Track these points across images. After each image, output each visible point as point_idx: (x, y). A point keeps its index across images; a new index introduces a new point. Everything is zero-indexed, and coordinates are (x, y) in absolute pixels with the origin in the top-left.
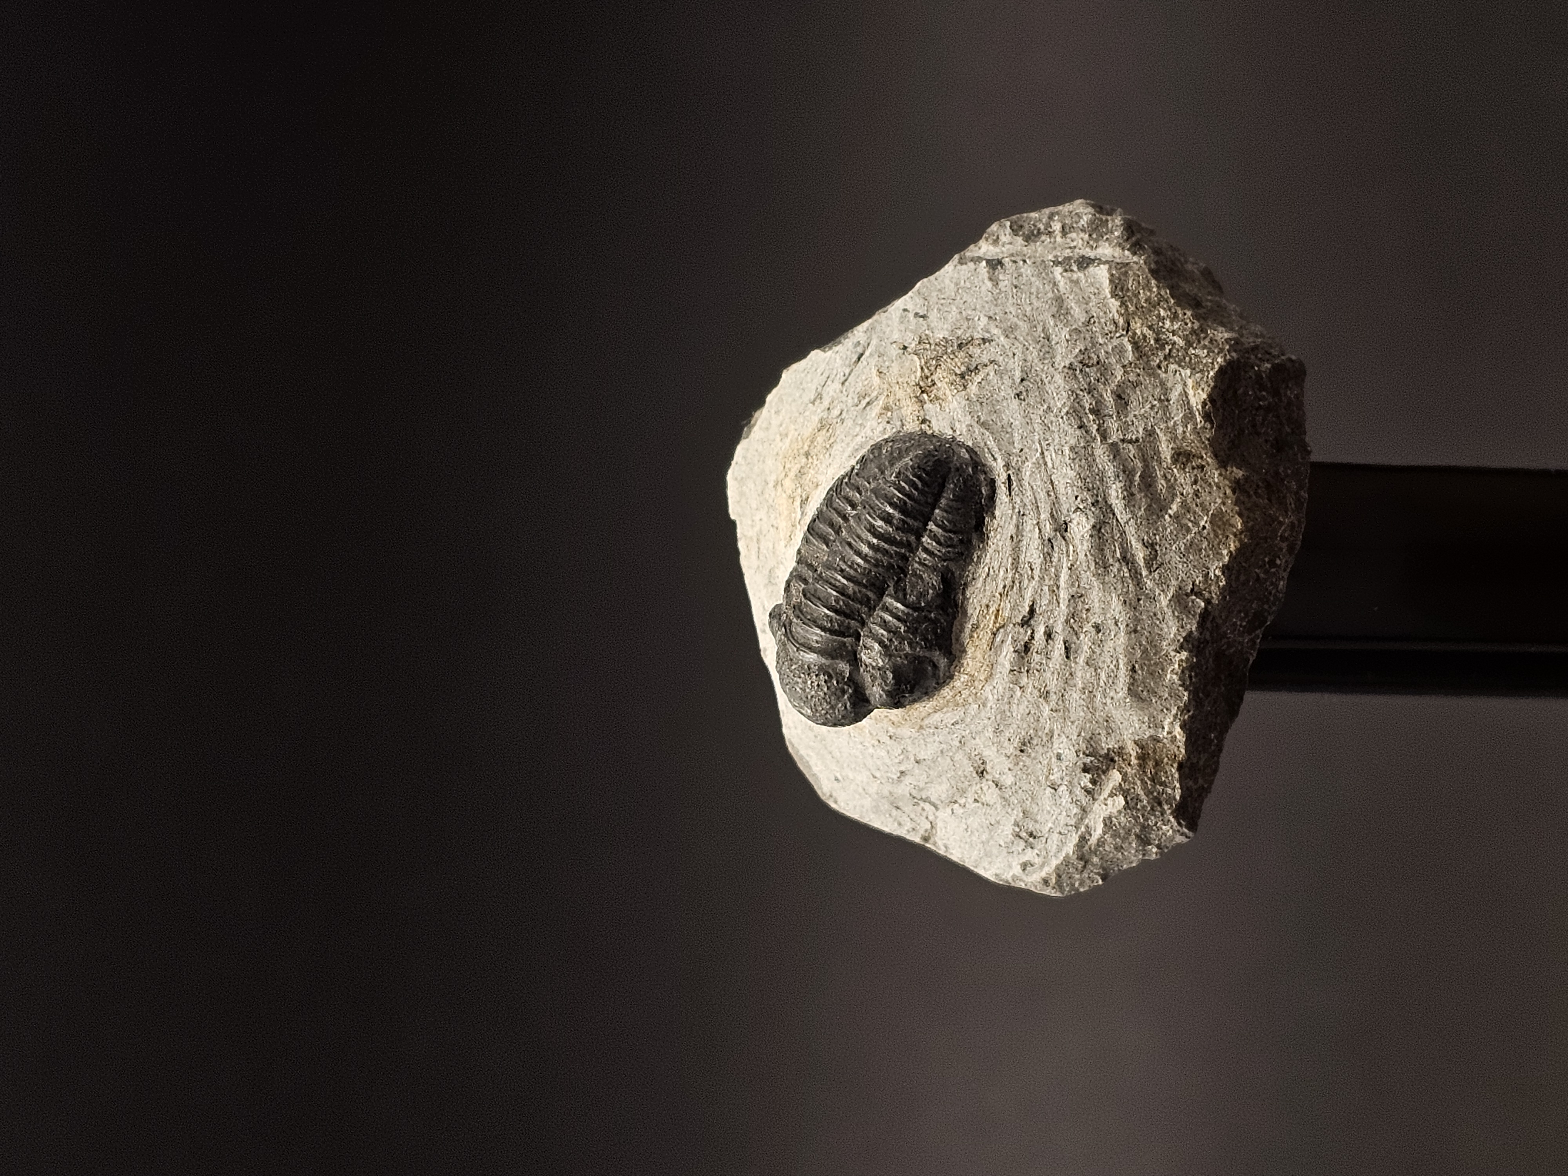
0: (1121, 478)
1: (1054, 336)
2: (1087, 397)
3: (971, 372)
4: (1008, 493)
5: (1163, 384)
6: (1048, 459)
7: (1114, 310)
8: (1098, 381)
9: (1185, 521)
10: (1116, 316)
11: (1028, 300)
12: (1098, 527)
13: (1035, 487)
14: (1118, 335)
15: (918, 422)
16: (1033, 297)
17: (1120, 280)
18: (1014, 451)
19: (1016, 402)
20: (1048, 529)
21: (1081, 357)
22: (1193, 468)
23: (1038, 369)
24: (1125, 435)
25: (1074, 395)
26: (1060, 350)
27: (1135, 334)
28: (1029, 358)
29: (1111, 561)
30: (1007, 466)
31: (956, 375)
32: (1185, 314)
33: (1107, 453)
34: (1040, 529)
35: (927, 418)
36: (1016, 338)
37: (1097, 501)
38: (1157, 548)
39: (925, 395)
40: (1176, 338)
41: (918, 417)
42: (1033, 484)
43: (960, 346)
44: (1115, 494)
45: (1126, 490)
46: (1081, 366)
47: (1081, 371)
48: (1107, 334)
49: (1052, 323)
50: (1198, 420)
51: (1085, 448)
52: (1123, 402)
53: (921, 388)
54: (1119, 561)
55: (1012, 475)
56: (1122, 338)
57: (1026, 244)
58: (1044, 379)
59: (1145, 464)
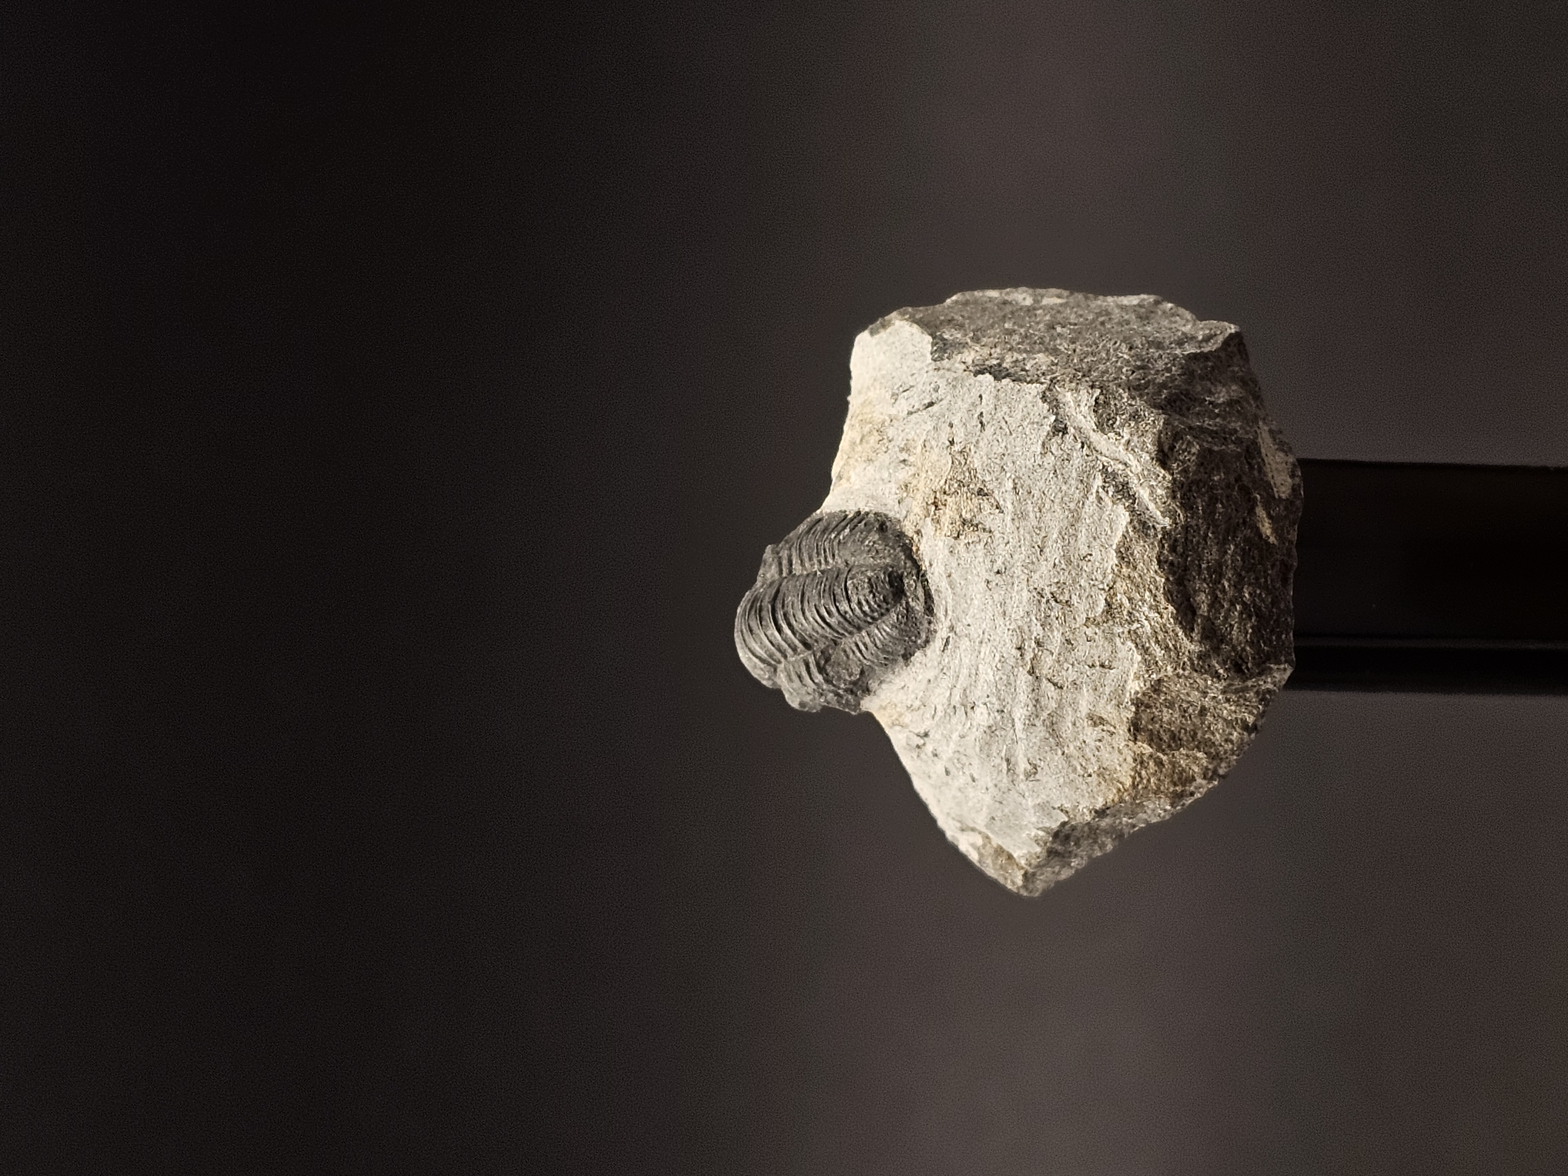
0: (1029, 709)
1: (1048, 550)
2: (1039, 627)
3: (972, 525)
4: (942, 649)
5: (1114, 651)
6: (983, 650)
7: (1111, 563)
8: (1057, 618)
9: (1075, 763)
10: (1109, 571)
11: (1053, 495)
12: (994, 728)
13: (963, 661)
14: (1101, 586)
15: (914, 528)
16: (1060, 495)
17: (1132, 540)
18: (964, 621)
19: (984, 585)
20: (956, 699)
21: (1054, 589)
22: (1103, 730)
23: (1016, 571)
24: (1054, 676)
25: (1029, 619)
26: (1044, 568)
27: (1115, 594)
28: (1016, 557)
29: (995, 754)
30: (952, 628)
31: (961, 516)
32: (1166, 608)
33: (1028, 684)
34: (951, 694)
35: (923, 532)
36: (1018, 528)
37: (1003, 711)
38: (1039, 769)
39: (933, 508)
40: (1146, 623)
41: (917, 524)
42: (963, 658)
43: (980, 492)
44: (1020, 713)
45: (1030, 720)
46: (1050, 596)
47: (1048, 601)
48: (1092, 580)
49: (1055, 536)
50: (1126, 700)
51: (1013, 667)
52: (1070, 646)
53: (935, 498)
54: (1002, 758)
55: (951, 639)
56: (1103, 592)
57: (1095, 428)
58: (1015, 585)
59: (1060, 706)
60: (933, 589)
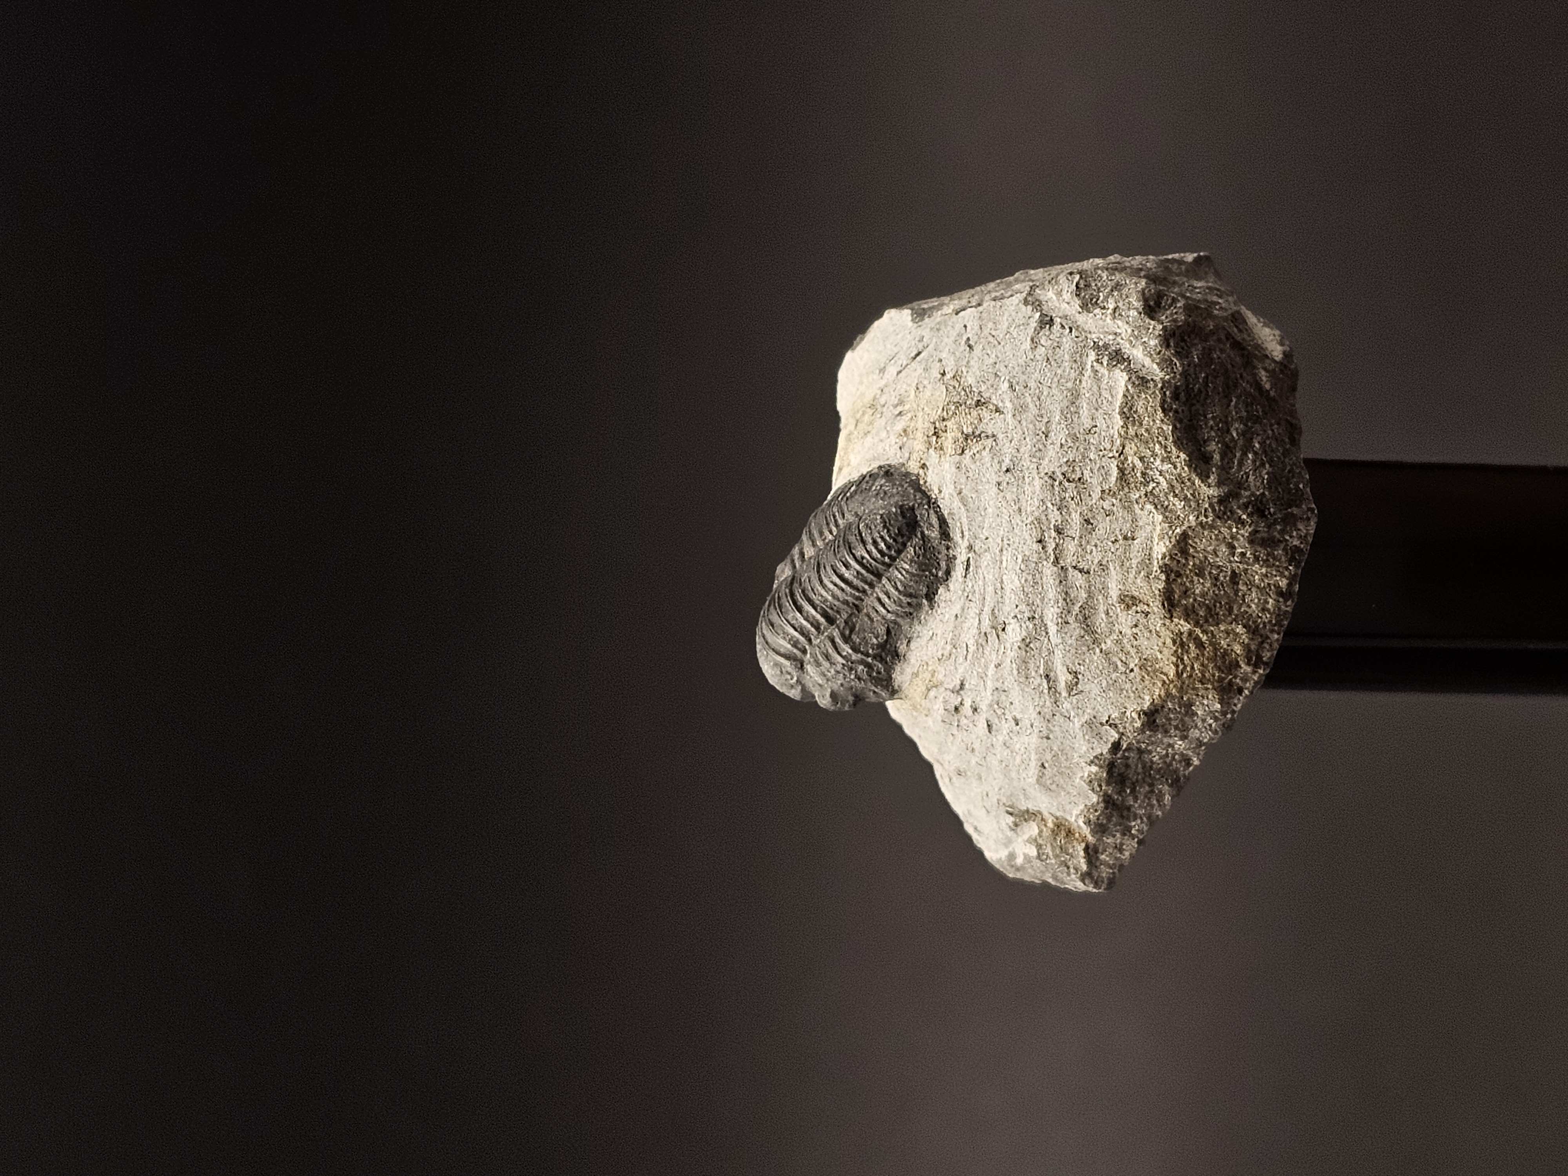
0: (1060, 605)
1: (1053, 434)
2: (1057, 513)
3: (974, 437)
4: (964, 575)
5: (1134, 520)
6: (1004, 558)
7: (1116, 428)
8: (1072, 499)
9: (1115, 659)
10: (1116, 436)
11: (1050, 381)
12: (1028, 640)
13: (986, 579)
14: (1111, 455)
15: (918, 464)
16: (1056, 380)
17: (1133, 397)
18: (981, 536)
19: (995, 489)
20: (986, 623)
21: (1065, 469)
22: (1137, 612)
23: (1025, 464)
24: (1079, 562)
25: (1045, 507)
26: (1052, 452)
27: (1126, 459)
28: (1022, 450)
29: (1033, 674)
30: (970, 548)
31: (963, 433)
32: (1178, 457)
33: (1054, 577)
34: (979, 620)
35: (928, 464)
36: (1020, 422)
37: (1034, 618)
38: (1080, 676)
39: (934, 438)
40: (1161, 479)
41: (921, 459)
42: (986, 576)
43: (978, 403)
44: (1051, 614)
45: (1062, 617)
46: (1061, 477)
47: (1060, 483)
48: (1101, 451)
49: (1058, 418)
50: (1155, 569)
51: (1036, 563)
52: (1090, 526)
53: (935, 428)
54: (1041, 676)
55: (971, 559)
56: (1113, 459)
57: (1081, 310)
58: (1026, 478)
59: (1090, 596)
60: (946, 513)
